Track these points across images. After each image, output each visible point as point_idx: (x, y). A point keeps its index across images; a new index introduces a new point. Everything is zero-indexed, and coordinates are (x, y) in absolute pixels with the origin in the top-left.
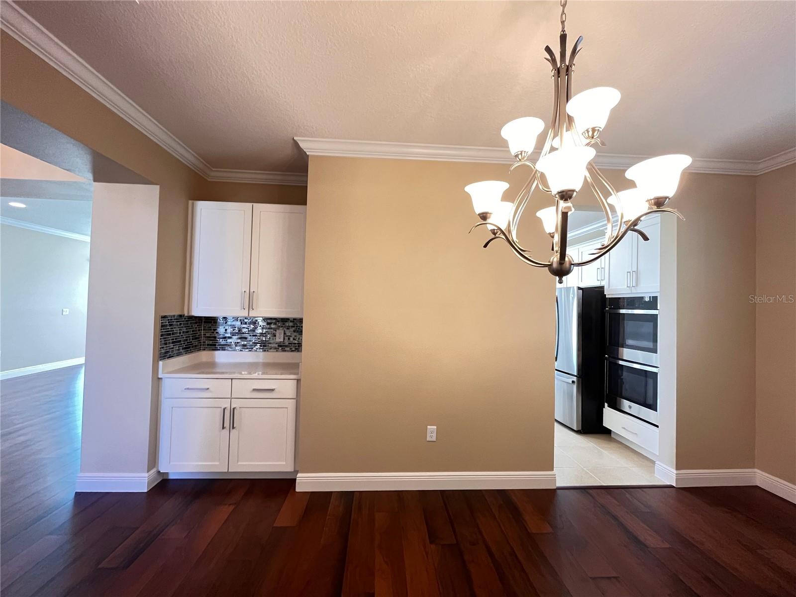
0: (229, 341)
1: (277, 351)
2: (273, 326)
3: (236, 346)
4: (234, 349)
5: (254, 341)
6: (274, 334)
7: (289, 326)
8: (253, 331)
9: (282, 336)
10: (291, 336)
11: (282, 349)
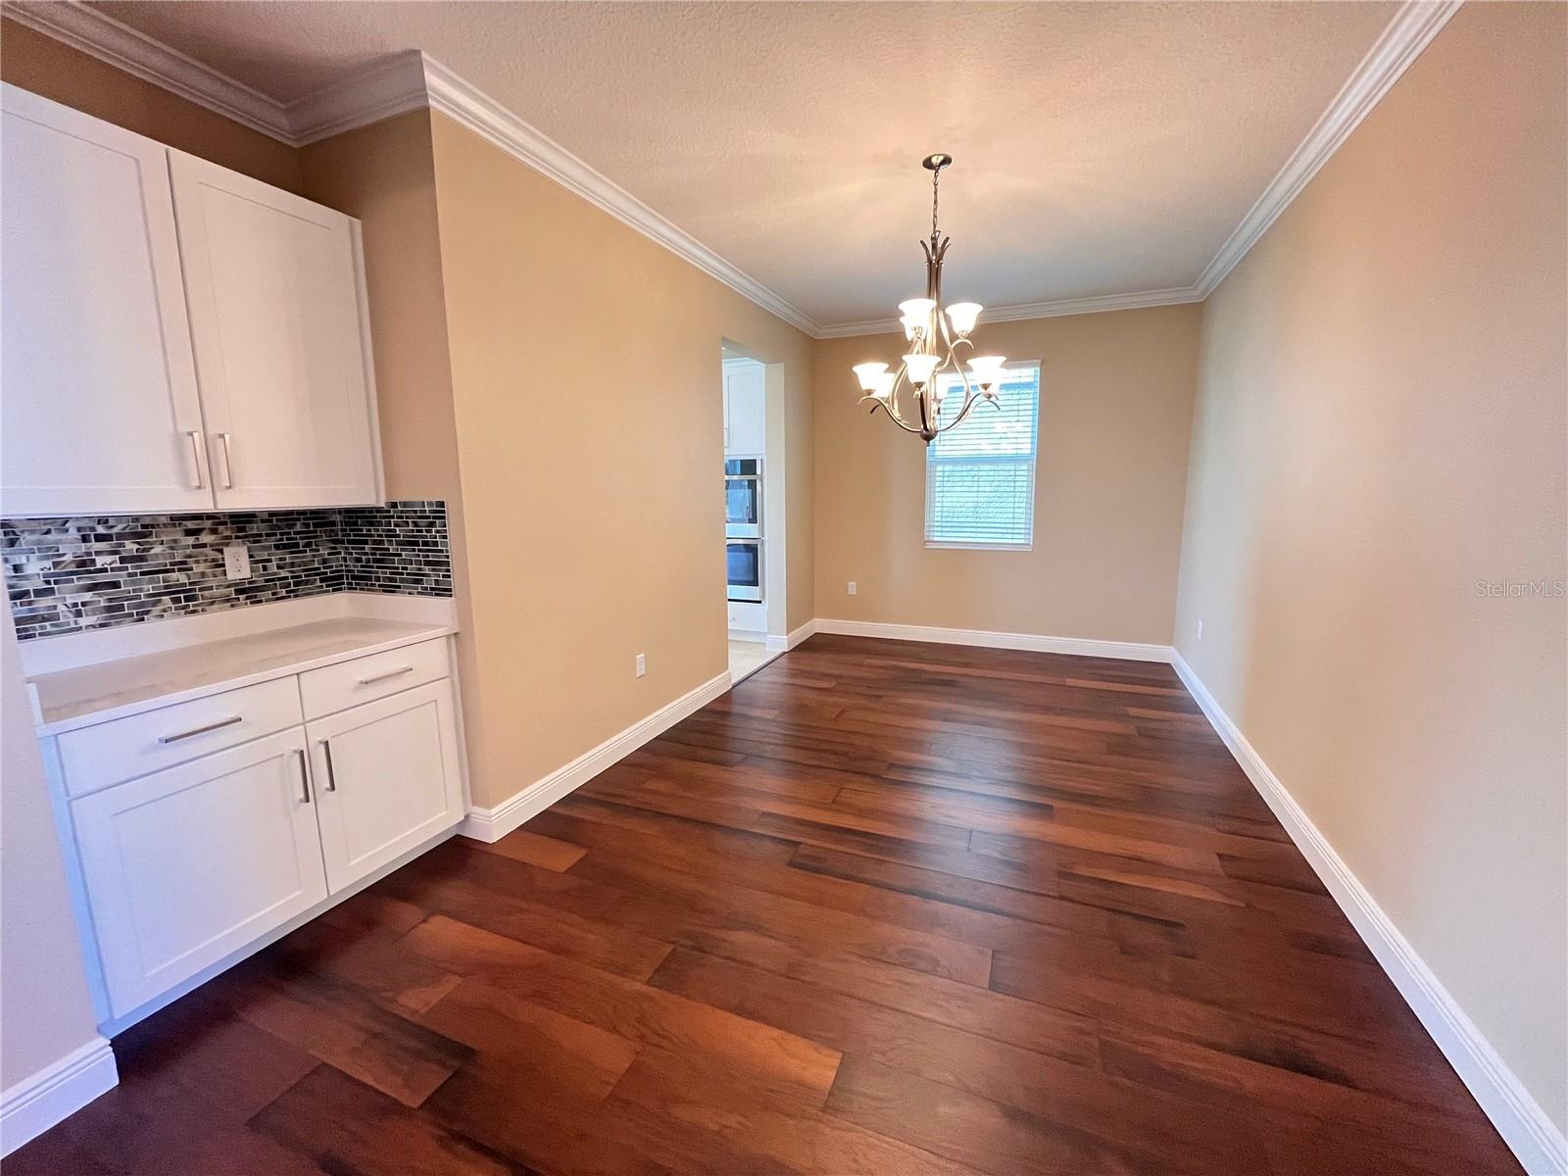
0: (43, 603)
1: (232, 606)
2: (206, 538)
3: (79, 614)
4: (73, 626)
5: (149, 588)
6: (214, 560)
7: (261, 535)
8: (141, 559)
9: (245, 560)
10: (270, 561)
11: (247, 598)
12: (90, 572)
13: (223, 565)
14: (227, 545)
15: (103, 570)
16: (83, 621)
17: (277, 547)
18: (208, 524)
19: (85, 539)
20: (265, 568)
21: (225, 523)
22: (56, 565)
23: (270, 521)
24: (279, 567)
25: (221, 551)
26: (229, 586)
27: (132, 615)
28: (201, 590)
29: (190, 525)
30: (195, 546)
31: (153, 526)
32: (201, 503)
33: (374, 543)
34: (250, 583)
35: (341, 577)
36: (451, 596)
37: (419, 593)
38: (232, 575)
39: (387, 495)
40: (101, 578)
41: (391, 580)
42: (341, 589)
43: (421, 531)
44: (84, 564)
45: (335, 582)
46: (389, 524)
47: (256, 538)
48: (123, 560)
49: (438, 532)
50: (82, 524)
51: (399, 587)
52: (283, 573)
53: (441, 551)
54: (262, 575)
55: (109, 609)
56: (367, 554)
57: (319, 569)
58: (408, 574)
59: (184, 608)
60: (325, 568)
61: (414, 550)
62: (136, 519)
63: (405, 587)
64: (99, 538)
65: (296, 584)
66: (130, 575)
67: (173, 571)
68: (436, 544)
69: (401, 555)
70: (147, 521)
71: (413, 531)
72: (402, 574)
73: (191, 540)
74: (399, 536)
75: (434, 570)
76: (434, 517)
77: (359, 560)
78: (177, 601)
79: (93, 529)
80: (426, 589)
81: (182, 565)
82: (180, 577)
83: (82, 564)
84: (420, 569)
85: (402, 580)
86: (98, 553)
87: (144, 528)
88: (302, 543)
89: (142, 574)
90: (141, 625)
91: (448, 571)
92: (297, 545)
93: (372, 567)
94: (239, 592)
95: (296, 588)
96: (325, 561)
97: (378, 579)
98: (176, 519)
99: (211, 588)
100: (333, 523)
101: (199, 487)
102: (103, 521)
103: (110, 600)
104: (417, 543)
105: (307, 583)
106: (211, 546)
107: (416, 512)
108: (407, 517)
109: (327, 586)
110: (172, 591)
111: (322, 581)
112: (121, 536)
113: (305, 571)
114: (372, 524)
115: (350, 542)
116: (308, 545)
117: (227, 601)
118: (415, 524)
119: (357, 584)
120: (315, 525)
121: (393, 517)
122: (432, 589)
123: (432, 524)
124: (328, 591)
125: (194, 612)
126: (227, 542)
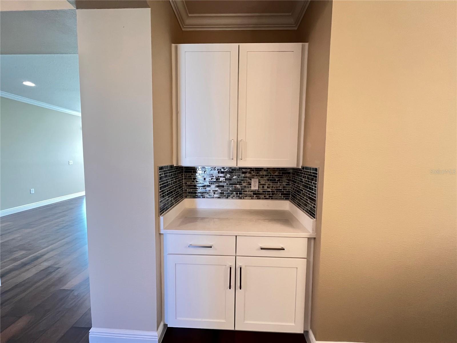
0: (208, 189)
1: (252, 198)
2: (248, 175)
3: (214, 194)
4: (213, 196)
5: (231, 189)
6: (248, 182)
7: (263, 175)
8: (230, 179)
9: (257, 184)
10: (265, 185)
11: (256, 197)
12: (218, 182)
13: (251, 184)
15: (221, 182)
16: (216, 196)
17: (268, 180)
18: (249, 170)
19: (219, 173)
20: (263, 187)
21: (253, 170)
22: (212, 179)
23: (267, 171)
24: (268, 187)
25: (251, 180)
26: (251, 192)
27: (225, 196)
28: (244, 191)
29: (244, 170)
30: (244, 177)
31: (234, 170)
33: (297, 183)
34: (258, 191)
35: (289, 195)
36: (315, 218)
37: (305, 211)
38: (253, 188)
39: (302, 163)
42: (288, 199)
45: (286, 196)
46: (302, 176)
48: (226, 179)
49: (314, 183)
50: (218, 168)
51: (301, 205)
52: (270, 190)
54: (262, 189)
55: (221, 193)
56: (296, 187)
57: (281, 190)
58: (304, 200)
59: (239, 196)
60: (283, 190)
61: (306, 190)
62: (231, 168)
63: (303, 206)
64: (222, 172)
65: (273, 194)
66: (227, 184)
67: (237, 184)
68: (313, 189)
69: (303, 191)
70: (233, 168)
71: (307, 181)
72: (302, 200)
73: (243, 175)
74: (303, 182)
75: (311, 202)
76: (313, 176)
77: (294, 189)
78: (237, 194)
79: (221, 170)
81: (240, 183)
82: (239, 187)
83: (217, 179)
85: (302, 202)
87: (232, 170)
88: (277, 179)
89: (230, 184)
90: (227, 199)
91: (315, 205)
92: (275, 180)
93: (296, 193)
94: (254, 194)
95: (271, 196)
96: (284, 187)
97: (297, 199)
98: (241, 168)
99: (246, 191)
100: (289, 173)
101: (233, 159)
102: (223, 168)
103: (221, 191)
104: (307, 188)
105: (276, 194)
106: (248, 177)
107: (309, 172)
108: (306, 174)
109: (284, 197)
111: (282, 195)
112: (227, 172)
113: (276, 190)
114: (298, 175)
115: (293, 181)
116: (279, 180)
117: (251, 196)
118: (308, 178)
120: (282, 173)
121: (302, 173)
122: (309, 211)
123: (313, 180)
124: (283, 199)
125: (241, 198)
126: (253, 177)
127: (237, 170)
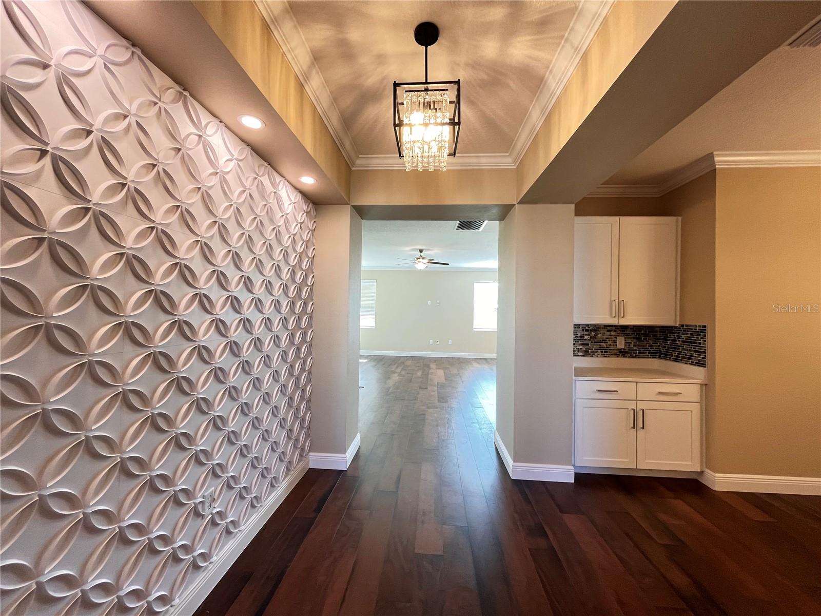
1: (617, 357)
2: (613, 333)
5: (596, 347)
6: (614, 341)
8: (595, 338)
9: (623, 342)
10: (631, 343)
11: (622, 355)
12: (583, 340)
13: (616, 343)
14: (618, 336)
15: (586, 340)
16: (580, 354)
17: (634, 338)
18: (614, 328)
19: (583, 330)
20: (629, 345)
21: (619, 329)
22: (576, 337)
23: (633, 329)
24: (634, 346)
25: (617, 338)
26: (617, 350)
27: (590, 354)
28: (609, 350)
29: (609, 328)
30: (609, 335)
31: (599, 328)
32: (614, 322)
33: (672, 340)
34: (624, 350)
35: (657, 353)
36: (705, 367)
37: (690, 364)
38: (619, 346)
39: (680, 322)
40: (585, 342)
41: (677, 356)
42: (655, 358)
43: (694, 337)
44: (582, 337)
45: (654, 355)
46: (680, 333)
47: (628, 335)
48: (591, 337)
49: (702, 338)
50: (583, 326)
51: (681, 360)
52: (635, 348)
53: (703, 347)
54: (628, 348)
55: (585, 351)
56: (668, 345)
57: (648, 348)
58: (685, 355)
59: (604, 354)
60: (651, 348)
61: (690, 345)
62: (595, 325)
63: (684, 361)
64: (587, 330)
65: (639, 353)
66: (592, 342)
67: (602, 342)
68: (700, 343)
69: (683, 347)
70: (597, 326)
71: (690, 337)
72: (683, 355)
73: (608, 333)
74: (683, 339)
75: (697, 355)
76: (701, 332)
77: (665, 347)
78: (602, 352)
79: (585, 328)
80: (693, 362)
81: (605, 341)
82: (604, 345)
83: (581, 337)
84: (691, 354)
85: (683, 357)
86: (585, 335)
87: (596, 328)
88: (643, 338)
89: (595, 342)
90: (592, 358)
91: (705, 356)
92: (641, 338)
93: (670, 350)
94: (620, 352)
95: (640, 354)
96: (651, 346)
97: (672, 355)
98: (606, 326)
99: (612, 350)
100: (656, 332)
101: (615, 317)
102: (588, 325)
103: (586, 349)
104: (691, 343)
105: (643, 353)
106: (614, 335)
107: (692, 329)
108: (688, 331)
109: (651, 355)
110: (601, 348)
111: (649, 353)
112: (591, 330)
113: (643, 348)
114: (672, 333)
115: (662, 339)
116: (646, 339)
117: (616, 355)
118: (691, 334)
119: (663, 357)
120: (649, 332)
121: (682, 331)
122: (696, 363)
123: (700, 335)
124: (650, 358)
125: (606, 357)
126: (619, 335)
127: (602, 328)
